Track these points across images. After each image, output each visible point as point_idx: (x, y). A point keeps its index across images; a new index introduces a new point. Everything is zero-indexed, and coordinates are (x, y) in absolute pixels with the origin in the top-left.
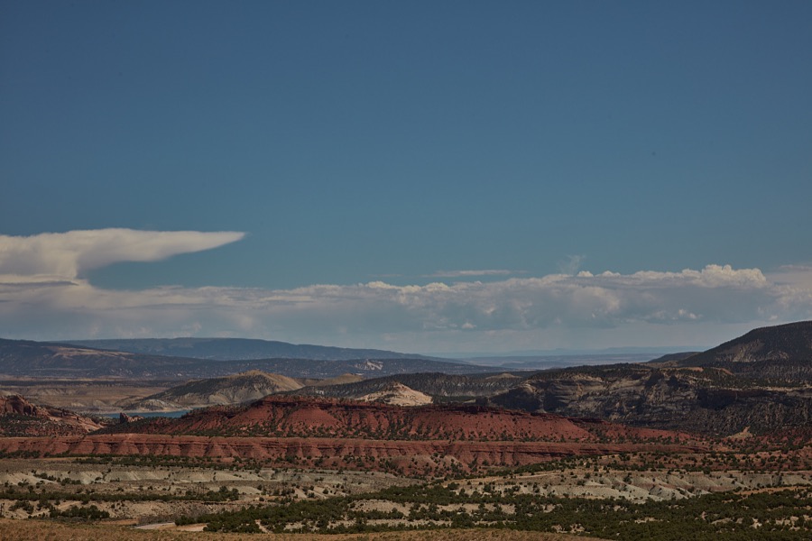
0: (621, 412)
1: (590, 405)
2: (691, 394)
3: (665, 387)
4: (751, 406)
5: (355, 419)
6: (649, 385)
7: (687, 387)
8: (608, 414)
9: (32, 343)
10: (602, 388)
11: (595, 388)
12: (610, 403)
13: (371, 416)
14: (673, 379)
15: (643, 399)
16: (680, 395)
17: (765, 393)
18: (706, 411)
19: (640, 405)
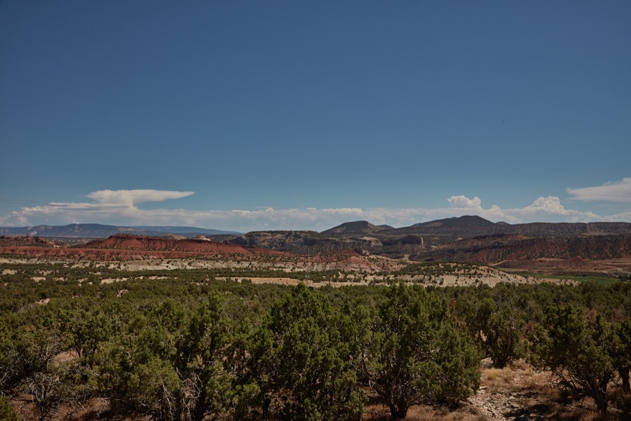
0: (276, 246)
1: (266, 244)
2: (302, 240)
3: (293, 237)
4: (322, 245)
5: (152, 244)
6: (287, 237)
7: (300, 237)
8: (271, 247)
9: (111, 226)
10: (271, 238)
11: (268, 238)
12: (272, 243)
13: (159, 243)
14: (296, 234)
15: (284, 241)
16: (298, 240)
17: (328, 240)
18: (306, 246)
19: (283, 244)
